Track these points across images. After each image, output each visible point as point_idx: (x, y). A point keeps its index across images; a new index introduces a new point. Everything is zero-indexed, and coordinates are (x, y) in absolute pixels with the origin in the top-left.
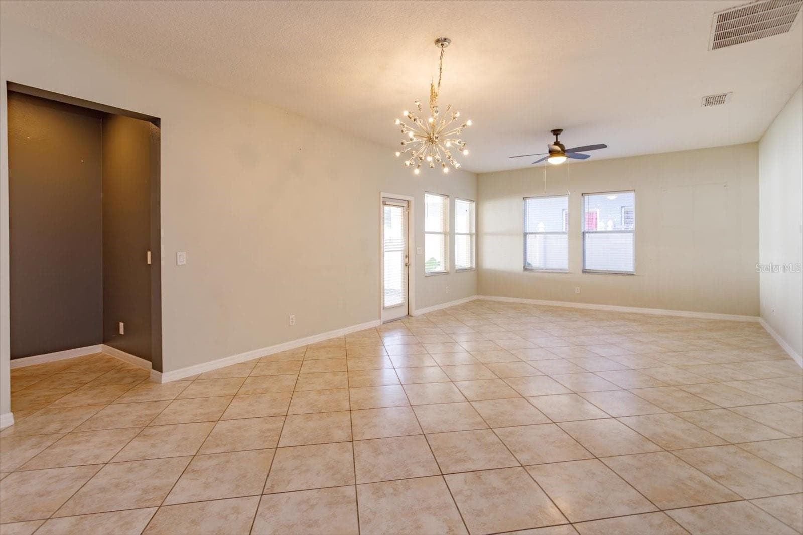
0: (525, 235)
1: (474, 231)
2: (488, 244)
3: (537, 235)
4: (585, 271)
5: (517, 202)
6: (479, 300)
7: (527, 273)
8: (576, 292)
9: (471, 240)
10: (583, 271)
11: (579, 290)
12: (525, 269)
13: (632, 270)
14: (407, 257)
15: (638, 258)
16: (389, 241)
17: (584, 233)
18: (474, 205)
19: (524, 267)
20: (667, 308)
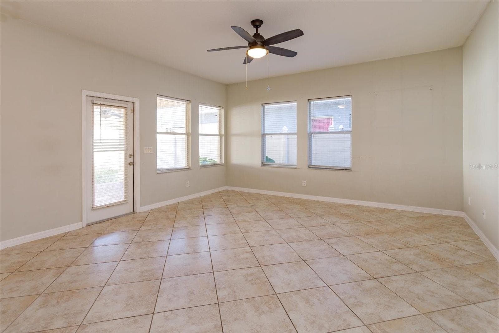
0: (264, 136)
1: (223, 133)
2: (235, 143)
3: (273, 136)
4: (310, 167)
5: (256, 108)
6: (227, 191)
7: (265, 168)
8: (303, 185)
9: (221, 140)
10: (309, 167)
11: (305, 183)
12: (263, 164)
13: (350, 166)
14: (131, 156)
15: (354, 156)
16: (100, 141)
17: (310, 134)
18: (223, 110)
19: (262, 163)
20: (379, 201)
